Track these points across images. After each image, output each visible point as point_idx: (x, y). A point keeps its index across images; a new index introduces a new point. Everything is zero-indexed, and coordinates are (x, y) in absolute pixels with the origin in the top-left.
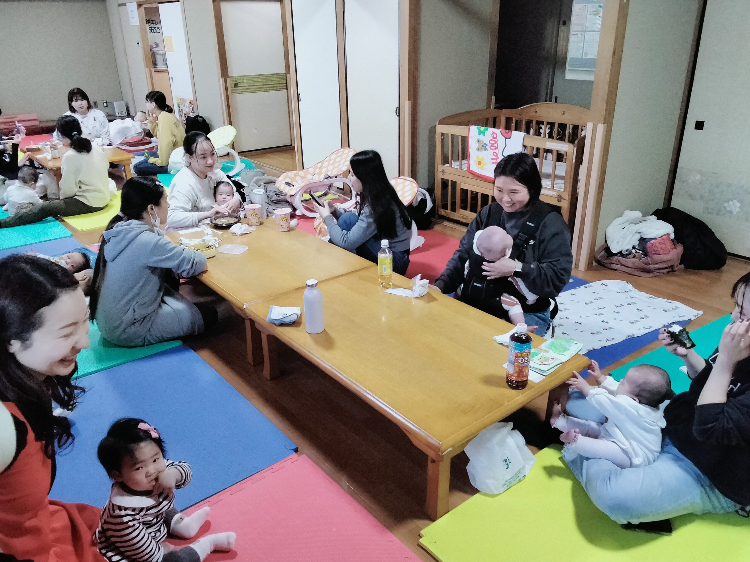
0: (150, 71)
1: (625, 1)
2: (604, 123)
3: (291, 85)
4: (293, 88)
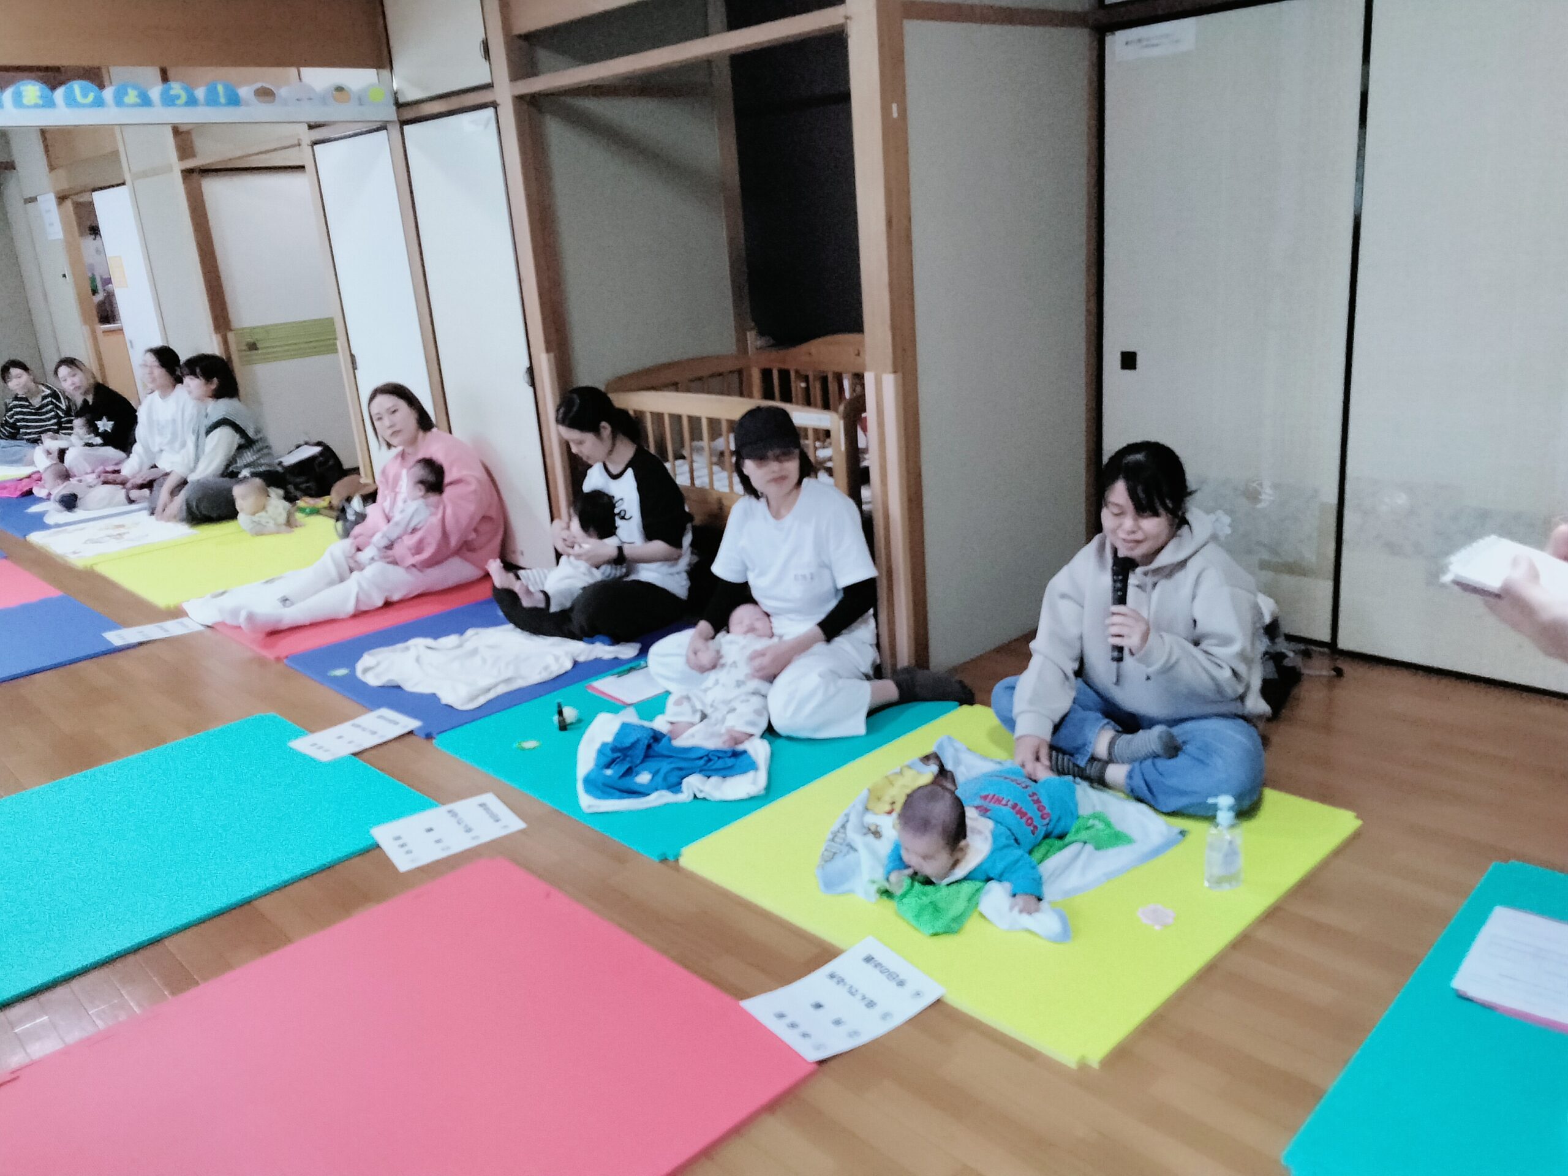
0: (93, 332)
1: (895, 115)
2: (895, 372)
3: (336, 339)
4: (341, 343)
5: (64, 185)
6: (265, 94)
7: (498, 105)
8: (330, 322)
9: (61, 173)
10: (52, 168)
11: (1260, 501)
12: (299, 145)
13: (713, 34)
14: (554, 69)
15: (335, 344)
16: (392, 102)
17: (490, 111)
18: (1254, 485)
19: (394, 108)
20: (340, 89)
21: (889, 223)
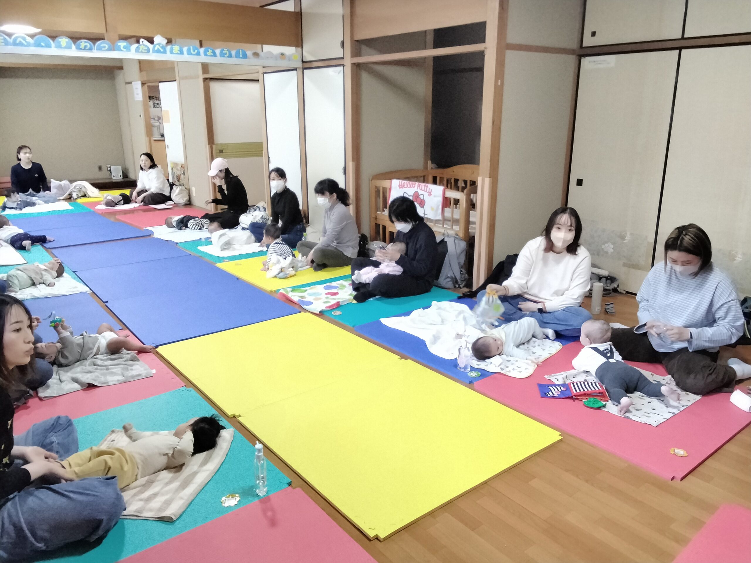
0: (150, 140)
1: (499, 84)
2: (490, 177)
3: (263, 151)
4: (264, 153)
5: (145, 79)
6: (256, 55)
7: (345, 66)
8: (261, 144)
9: (144, 73)
10: (141, 70)
11: (625, 240)
12: (258, 73)
13: (428, 49)
14: (369, 55)
15: (262, 153)
16: (300, 60)
17: (341, 68)
18: (623, 233)
19: (301, 63)
20: (282, 54)
21: (493, 122)
